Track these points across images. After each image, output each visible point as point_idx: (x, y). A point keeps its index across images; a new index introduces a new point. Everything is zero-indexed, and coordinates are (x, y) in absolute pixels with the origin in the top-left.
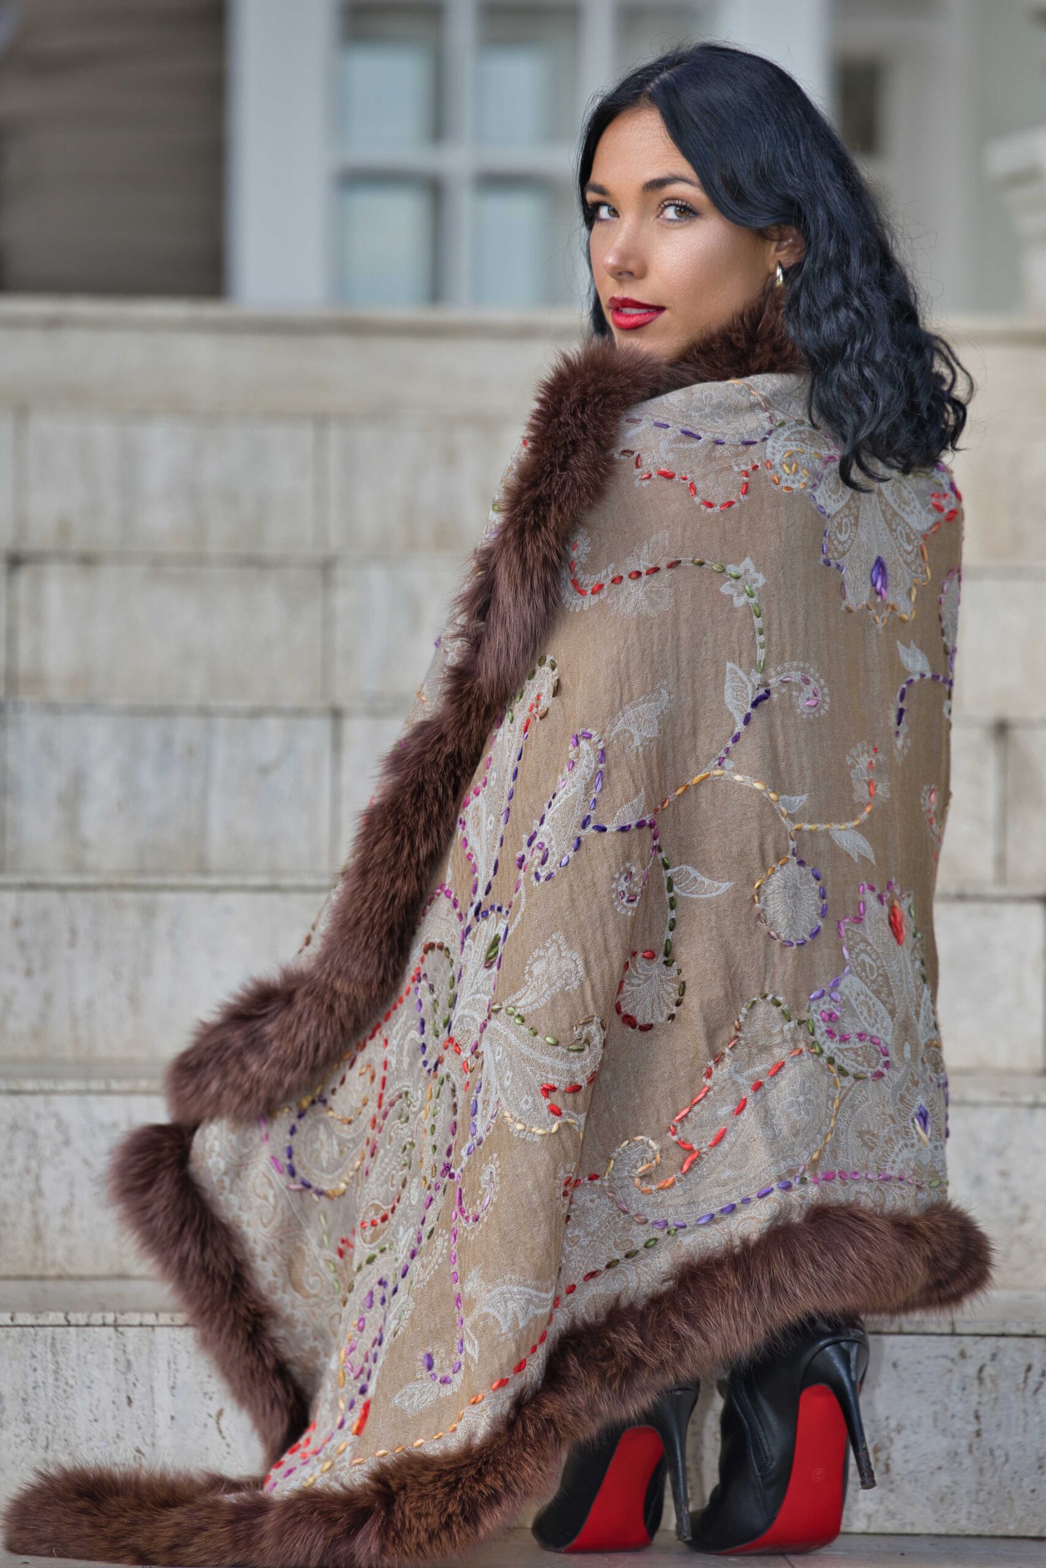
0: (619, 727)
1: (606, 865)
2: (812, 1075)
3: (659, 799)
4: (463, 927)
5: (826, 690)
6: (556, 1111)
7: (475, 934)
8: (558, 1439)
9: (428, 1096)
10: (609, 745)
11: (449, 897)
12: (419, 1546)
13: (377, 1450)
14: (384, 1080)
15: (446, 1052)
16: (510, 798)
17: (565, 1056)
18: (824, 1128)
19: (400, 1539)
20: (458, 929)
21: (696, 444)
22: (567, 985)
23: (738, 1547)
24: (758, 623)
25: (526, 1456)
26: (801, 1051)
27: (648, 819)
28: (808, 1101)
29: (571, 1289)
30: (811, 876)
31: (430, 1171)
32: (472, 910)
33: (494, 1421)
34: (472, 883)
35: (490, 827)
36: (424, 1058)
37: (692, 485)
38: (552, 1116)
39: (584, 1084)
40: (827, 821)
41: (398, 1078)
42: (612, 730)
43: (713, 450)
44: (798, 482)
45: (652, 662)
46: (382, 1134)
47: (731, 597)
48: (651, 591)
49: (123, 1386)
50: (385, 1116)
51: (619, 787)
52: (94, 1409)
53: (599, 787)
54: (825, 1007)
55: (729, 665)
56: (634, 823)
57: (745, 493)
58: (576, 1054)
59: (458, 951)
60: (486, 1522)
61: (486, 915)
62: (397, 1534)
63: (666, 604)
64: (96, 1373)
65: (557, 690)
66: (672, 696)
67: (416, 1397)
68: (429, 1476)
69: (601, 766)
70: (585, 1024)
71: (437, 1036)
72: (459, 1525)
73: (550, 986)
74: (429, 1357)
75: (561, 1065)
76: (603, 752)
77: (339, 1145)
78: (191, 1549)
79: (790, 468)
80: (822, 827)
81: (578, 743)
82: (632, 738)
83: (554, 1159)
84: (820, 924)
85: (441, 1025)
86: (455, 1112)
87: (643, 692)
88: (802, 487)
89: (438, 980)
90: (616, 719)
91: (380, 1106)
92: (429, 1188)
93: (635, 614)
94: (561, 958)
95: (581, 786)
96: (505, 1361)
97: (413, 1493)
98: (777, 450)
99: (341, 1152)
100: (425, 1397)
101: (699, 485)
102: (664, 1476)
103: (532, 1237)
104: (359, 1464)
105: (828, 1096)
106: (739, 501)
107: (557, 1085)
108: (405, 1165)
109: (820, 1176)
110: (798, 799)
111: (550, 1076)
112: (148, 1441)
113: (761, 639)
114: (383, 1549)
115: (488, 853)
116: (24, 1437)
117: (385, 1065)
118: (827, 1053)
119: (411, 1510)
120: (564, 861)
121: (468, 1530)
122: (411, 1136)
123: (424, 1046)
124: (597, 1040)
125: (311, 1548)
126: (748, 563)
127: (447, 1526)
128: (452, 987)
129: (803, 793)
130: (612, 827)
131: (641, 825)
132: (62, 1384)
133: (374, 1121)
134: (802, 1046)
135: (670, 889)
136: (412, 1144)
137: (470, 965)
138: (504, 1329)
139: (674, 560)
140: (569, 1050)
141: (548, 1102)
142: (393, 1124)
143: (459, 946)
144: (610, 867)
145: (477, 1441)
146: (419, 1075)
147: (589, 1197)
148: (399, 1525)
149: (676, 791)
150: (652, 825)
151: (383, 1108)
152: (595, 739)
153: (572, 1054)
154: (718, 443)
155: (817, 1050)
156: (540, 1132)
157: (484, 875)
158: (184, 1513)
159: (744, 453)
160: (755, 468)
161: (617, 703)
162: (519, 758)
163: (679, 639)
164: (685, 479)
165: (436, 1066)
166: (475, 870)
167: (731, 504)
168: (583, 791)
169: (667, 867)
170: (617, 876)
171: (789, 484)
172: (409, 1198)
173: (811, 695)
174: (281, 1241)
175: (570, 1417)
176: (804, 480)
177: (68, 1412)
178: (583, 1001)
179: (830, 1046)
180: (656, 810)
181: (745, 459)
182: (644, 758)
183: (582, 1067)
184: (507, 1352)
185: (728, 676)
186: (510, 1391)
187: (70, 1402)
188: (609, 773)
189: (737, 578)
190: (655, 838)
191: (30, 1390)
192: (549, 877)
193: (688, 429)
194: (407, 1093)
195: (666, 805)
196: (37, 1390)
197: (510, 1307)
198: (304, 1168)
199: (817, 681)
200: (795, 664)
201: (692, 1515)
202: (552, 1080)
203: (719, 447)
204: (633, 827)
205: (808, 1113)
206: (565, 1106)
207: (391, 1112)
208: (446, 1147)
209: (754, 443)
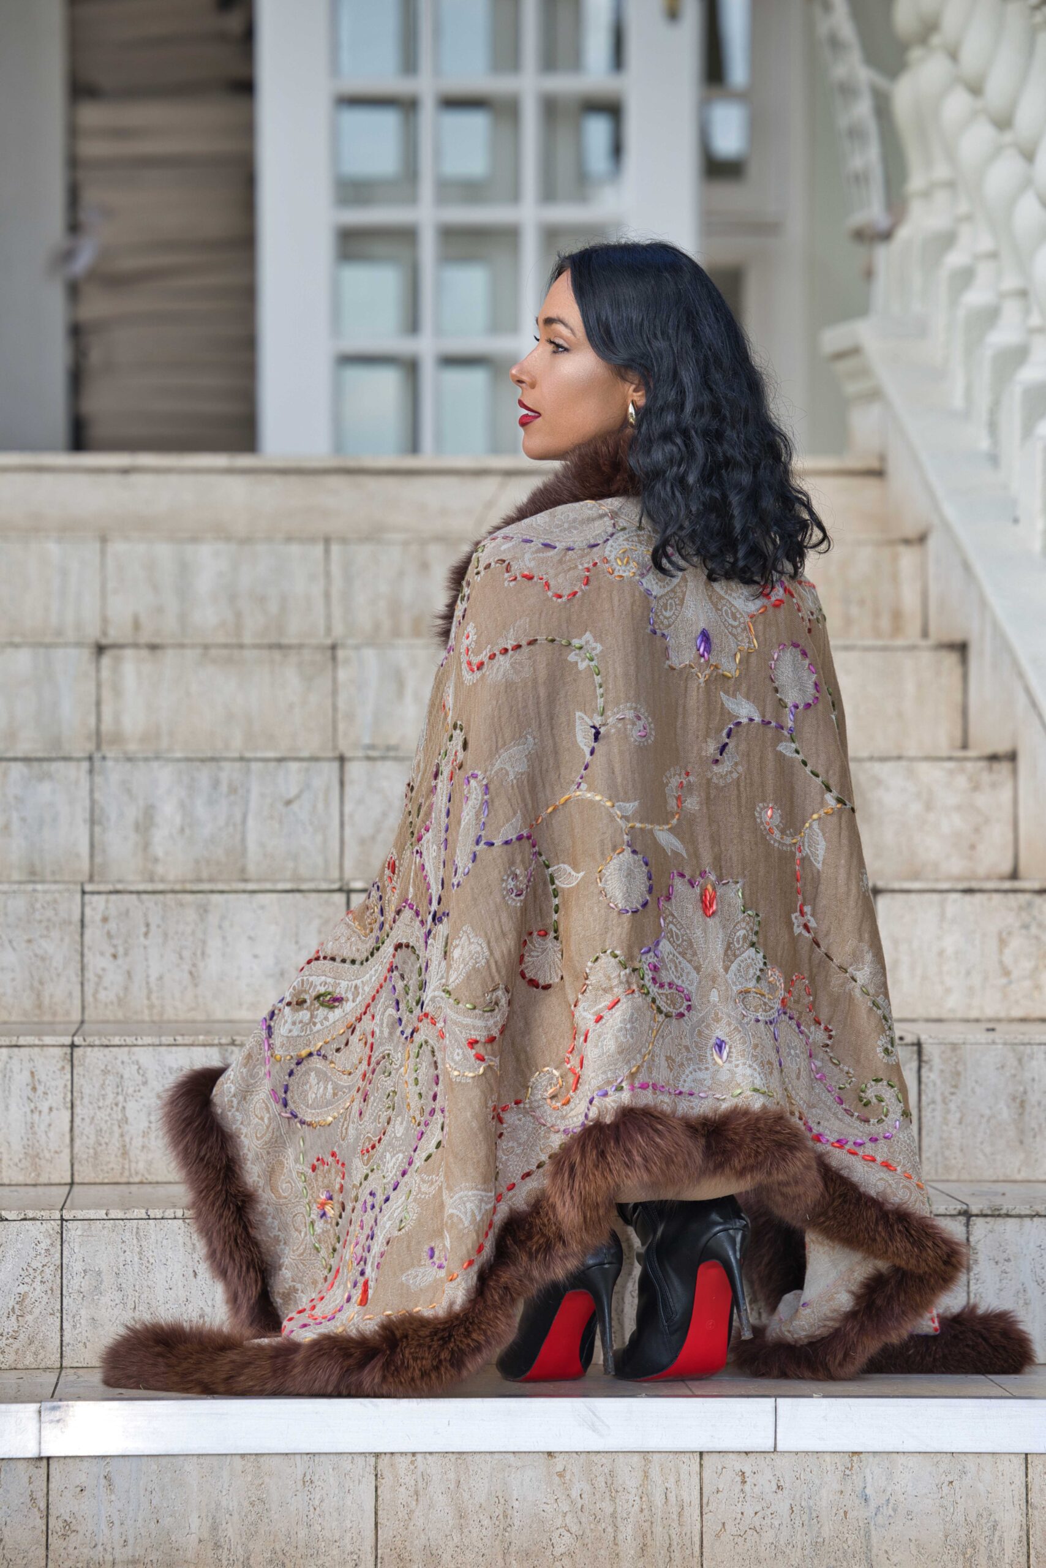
0: (497, 765)
1: (496, 871)
2: (640, 1009)
3: (533, 817)
4: (425, 930)
5: (652, 725)
6: (480, 1058)
7: (435, 935)
8: (513, 1300)
9: (407, 1056)
10: (490, 781)
11: (412, 909)
12: (413, 1379)
13: (384, 1311)
14: (372, 1045)
15: (420, 1025)
16: (447, 830)
17: (481, 1017)
18: (643, 1050)
19: (398, 1372)
20: (421, 932)
21: (552, 553)
22: (477, 963)
23: (650, 1377)
24: (598, 679)
25: (498, 1315)
26: (633, 991)
27: (525, 833)
28: (633, 1028)
29: (512, 1187)
30: (642, 862)
31: (418, 1112)
32: (430, 918)
33: (468, 1290)
34: (428, 898)
35: (435, 854)
36: (401, 1029)
37: (546, 583)
38: (478, 1062)
39: (497, 1035)
40: (652, 823)
41: (381, 1044)
42: (492, 770)
43: (565, 554)
44: (629, 571)
45: (518, 716)
46: (372, 1085)
47: (577, 663)
48: (515, 663)
49: (190, 1263)
50: (373, 1072)
51: (501, 812)
52: (169, 1280)
53: (486, 812)
54: (651, 960)
55: (578, 714)
56: (514, 837)
57: (587, 584)
58: (489, 1014)
59: (423, 948)
60: (469, 1366)
61: (440, 920)
62: (397, 1369)
63: (527, 673)
64: (170, 1254)
65: (465, 746)
66: (536, 740)
67: (419, 1278)
68: (425, 1332)
69: (486, 797)
70: (494, 990)
71: (411, 1012)
72: (446, 1368)
73: (465, 966)
74: (432, 1250)
75: (479, 1023)
76: (487, 786)
77: (334, 1089)
78: (242, 1378)
79: (622, 562)
80: (649, 827)
81: (469, 782)
82: (507, 774)
83: (483, 1092)
84: (648, 898)
85: (414, 1004)
86: (436, 1068)
87: (513, 738)
88: (631, 575)
89: (407, 970)
90: (494, 761)
91: (369, 1064)
92: (419, 1125)
93: (504, 680)
94: (470, 943)
95: (472, 813)
96: (470, 1246)
97: (413, 1342)
98: (612, 550)
99: (335, 1094)
100: (425, 1278)
101: (552, 583)
102: (595, 1326)
103: (476, 1153)
104: (369, 1319)
105: (650, 1026)
106: (582, 590)
107: (478, 1038)
108: (389, 1108)
109: (637, 1085)
110: (632, 804)
111: (472, 1032)
112: (210, 1303)
113: (600, 691)
114: (384, 1378)
115: (436, 873)
116: (117, 1301)
117: (373, 1034)
118: (652, 995)
119: (410, 1353)
120: (466, 870)
121: (453, 1372)
122: (394, 1086)
123: (400, 1020)
124: (503, 1002)
125: (329, 1377)
126: (588, 636)
127: (437, 1368)
128: (420, 975)
129: (635, 800)
130: (498, 842)
131: (520, 838)
132: (144, 1262)
133: (365, 1075)
134: (634, 987)
135: (553, 883)
136: (395, 1092)
137: (434, 958)
138: (466, 1224)
139: (532, 638)
140: (484, 1011)
141: (474, 1052)
142: (380, 1078)
143: (423, 944)
144: (500, 872)
145: (457, 1307)
146: (399, 1042)
147: (516, 1117)
148: (399, 1363)
149: (547, 810)
150: (529, 837)
151: (371, 1066)
152: (480, 777)
153: (486, 1014)
154: (569, 549)
155: (646, 991)
156: (471, 1075)
157: (435, 890)
158: (238, 1354)
159: (588, 554)
160: (595, 564)
161: (494, 749)
162: (449, 801)
163: (538, 697)
164: (541, 579)
165: (412, 1034)
166: (428, 888)
167: (575, 594)
168: (474, 817)
169: (548, 867)
170: (505, 878)
171: (621, 573)
172: (394, 1132)
173: (642, 728)
174: (268, 1153)
175: (517, 1283)
176: (633, 571)
177: (150, 1283)
178: (490, 974)
179: (654, 990)
180: (531, 826)
181: (587, 559)
182: (518, 787)
183: (494, 1022)
184: (470, 1241)
185: (578, 722)
186: (475, 1268)
187: (151, 1276)
188: (492, 801)
189: (581, 648)
190: (534, 846)
191: (121, 1266)
192: (458, 885)
193: (548, 542)
194: (389, 1055)
195: (540, 821)
196: (126, 1266)
197: (468, 1207)
198: (294, 1102)
199: (646, 718)
200: (628, 705)
201: (615, 1353)
202: (475, 1035)
203: (570, 552)
204: (514, 840)
205: (632, 1037)
206: (487, 1054)
207: (377, 1069)
208: (432, 1094)
209: (597, 545)
